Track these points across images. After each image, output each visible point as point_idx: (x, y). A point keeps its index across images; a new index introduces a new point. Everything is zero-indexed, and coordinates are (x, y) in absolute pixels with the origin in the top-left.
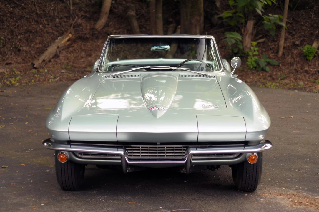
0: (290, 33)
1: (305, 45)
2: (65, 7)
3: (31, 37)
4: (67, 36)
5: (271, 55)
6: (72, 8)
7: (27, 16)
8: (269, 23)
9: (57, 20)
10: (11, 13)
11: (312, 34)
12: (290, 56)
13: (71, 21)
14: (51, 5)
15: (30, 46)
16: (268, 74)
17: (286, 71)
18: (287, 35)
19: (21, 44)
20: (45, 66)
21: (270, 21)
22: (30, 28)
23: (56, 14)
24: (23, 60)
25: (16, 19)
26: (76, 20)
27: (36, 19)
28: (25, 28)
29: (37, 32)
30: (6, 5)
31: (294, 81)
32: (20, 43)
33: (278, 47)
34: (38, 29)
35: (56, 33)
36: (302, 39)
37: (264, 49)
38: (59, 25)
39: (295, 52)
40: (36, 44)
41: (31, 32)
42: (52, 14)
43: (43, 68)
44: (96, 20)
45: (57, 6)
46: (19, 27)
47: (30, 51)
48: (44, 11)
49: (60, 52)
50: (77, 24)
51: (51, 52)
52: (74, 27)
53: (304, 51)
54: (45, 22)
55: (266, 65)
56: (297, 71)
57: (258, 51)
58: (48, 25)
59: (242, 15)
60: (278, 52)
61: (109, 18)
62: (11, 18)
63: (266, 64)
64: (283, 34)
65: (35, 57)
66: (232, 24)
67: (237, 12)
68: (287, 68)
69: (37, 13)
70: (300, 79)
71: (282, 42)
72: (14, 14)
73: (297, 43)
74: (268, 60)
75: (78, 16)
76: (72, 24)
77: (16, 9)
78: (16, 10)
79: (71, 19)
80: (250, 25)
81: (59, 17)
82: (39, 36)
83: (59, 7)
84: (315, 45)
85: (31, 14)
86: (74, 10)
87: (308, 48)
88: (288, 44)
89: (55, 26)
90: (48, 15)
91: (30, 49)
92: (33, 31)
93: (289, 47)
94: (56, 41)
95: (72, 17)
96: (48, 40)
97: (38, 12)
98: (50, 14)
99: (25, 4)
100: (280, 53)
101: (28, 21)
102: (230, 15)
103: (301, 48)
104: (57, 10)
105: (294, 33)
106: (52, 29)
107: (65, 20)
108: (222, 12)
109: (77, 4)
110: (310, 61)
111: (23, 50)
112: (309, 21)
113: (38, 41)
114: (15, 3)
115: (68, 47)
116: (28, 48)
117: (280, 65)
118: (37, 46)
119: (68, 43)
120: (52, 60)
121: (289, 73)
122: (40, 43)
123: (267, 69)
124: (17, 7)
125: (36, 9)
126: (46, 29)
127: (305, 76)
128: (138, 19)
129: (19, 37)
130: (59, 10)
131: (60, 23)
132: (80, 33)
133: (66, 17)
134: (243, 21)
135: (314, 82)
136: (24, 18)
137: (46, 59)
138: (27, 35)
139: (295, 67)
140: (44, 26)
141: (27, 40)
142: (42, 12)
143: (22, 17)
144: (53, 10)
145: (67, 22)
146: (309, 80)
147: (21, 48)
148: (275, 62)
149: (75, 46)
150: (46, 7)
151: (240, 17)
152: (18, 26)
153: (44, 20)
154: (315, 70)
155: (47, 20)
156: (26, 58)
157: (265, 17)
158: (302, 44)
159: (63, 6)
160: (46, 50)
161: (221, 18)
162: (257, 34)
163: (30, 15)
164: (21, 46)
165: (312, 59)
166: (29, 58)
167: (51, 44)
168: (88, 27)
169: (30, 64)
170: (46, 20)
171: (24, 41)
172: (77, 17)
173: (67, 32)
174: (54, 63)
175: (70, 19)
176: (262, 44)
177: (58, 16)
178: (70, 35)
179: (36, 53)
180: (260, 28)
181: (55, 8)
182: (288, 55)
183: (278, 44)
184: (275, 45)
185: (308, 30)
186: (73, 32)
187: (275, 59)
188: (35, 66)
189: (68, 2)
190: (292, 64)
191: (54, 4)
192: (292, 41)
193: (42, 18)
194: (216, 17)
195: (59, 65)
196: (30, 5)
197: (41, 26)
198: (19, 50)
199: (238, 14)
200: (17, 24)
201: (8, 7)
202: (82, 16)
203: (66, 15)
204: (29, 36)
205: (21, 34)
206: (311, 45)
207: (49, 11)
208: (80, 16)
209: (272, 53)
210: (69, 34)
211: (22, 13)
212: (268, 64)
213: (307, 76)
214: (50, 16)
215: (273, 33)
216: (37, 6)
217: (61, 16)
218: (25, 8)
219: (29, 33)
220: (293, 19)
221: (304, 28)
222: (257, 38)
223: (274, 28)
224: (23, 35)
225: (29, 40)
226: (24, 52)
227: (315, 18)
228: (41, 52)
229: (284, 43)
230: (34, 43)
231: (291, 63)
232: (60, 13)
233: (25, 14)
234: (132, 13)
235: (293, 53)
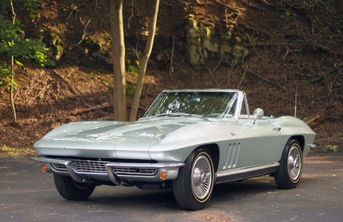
2: (324, 90)
6: (330, 91)
7: (284, 99)
9: (313, 102)
10: (270, 95)
13: (326, 103)
14: (310, 88)
22: (284, 109)
23: (313, 96)
25: (274, 101)
28: (280, 109)
29: (289, 113)
30: (268, 88)
34: (291, 110)
38: (313, 107)
42: (309, 97)
45: (317, 89)
48: (302, 93)
54: (300, 104)
62: (269, 100)
69: (294, 96)
72: (273, 96)
75: (335, 98)
77: (277, 91)
78: (276, 93)
81: (316, 99)
83: (318, 90)
85: (289, 97)
86: (332, 93)
89: (309, 108)
90: (305, 97)
92: (286, 112)
95: (329, 99)
97: (296, 94)
98: (307, 96)
99: (286, 87)
101: (284, 103)
104: (316, 92)
106: (306, 111)
107: (321, 102)
109: (337, 87)
114: (278, 86)
119: (314, 124)
124: (278, 90)
130: (318, 93)
131: (315, 105)
132: (332, 114)
133: (323, 100)
136: (282, 100)
143: (279, 99)
144: (311, 92)
145: (322, 104)
150: (305, 90)
152: (273, 107)
153: (300, 102)
159: (323, 89)
170: (302, 102)
172: (333, 100)
175: (325, 101)
181: (314, 91)
189: (328, 86)
191: (314, 87)
196: (290, 89)
200: (273, 106)
201: (269, 90)
202: (340, 98)
203: (323, 97)
207: (307, 94)
208: (338, 98)
211: (281, 95)
214: (307, 98)
216: (297, 89)
217: (319, 98)
218: (285, 91)
219: (282, 114)
232: (317, 96)
233: (283, 96)
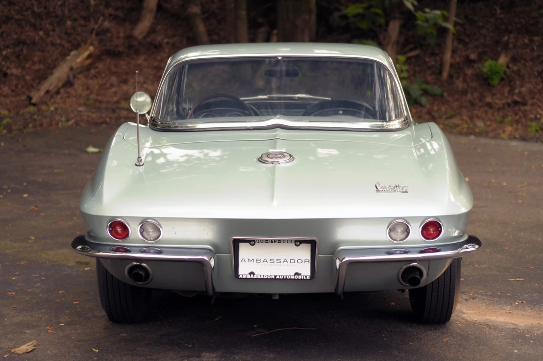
0: (460, 41)
1: (486, 60)
2: (82, 1)
3: (25, 51)
4: (87, 49)
5: (430, 78)
6: (92, 2)
7: (17, 17)
8: (426, 25)
9: (69, 23)
11: (497, 42)
12: (461, 79)
13: (92, 25)
15: (24, 68)
16: (425, 110)
17: (455, 105)
18: (456, 44)
19: (8, 63)
20: (50, 100)
21: (427, 20)
22: (23, 37)
23: (66, 12)
24: (13, 91)
26: (100, 22)
27: (33, 21)
28: (15, 36)
29: (34, 43)
31: (468, 120)
32: (6, 62)
33: (442, 65)
34: (37, 38)
35: (67, 45)
36: (480, 50)
37: (417, 69)
38: (72, 32)
39: (470, 72)
40: (34, 64)
41: (24, 43)
42: (59, 13)
43: (46, 104)
44: (135, 22)
46: (4, 35)
47: (23, 76)
48: (45, 8)
49: (74, 77)
50: (103, 30)
51: (59, 78)
52: (97, 34)
53: (485, 70)
54: (48, 26)
55: (421, 95)
56: (472, 104)
57: (408, 71)
58: (54, 30)
59: (379, 11)
60: (440, 73)
61: (156, 18)
63: (421, 92)
64: (449, 42)
65: (32, 86)
66: (364, 25)
67: (371, 7)
68: (457, 100)
69: (33, 12)
70: (478, 117)
71: (448, 56)
73: (473, 56)
74: (425, 86)
75: (103, 15)
76: (93, 30)
79: (92, 22)
80: (394, 27)
81: (72, 18)
82: (39, 50)
83: (71, 1)
84: (503, 60)
85: (25, 13)
86: (96, 5)
87: (490, 66)
88: (458, 60)
89: (66, 33)
90: (53, 15)
91: (24, 73)
92: (28, 42)
93: (458, 63)
94: (68, 58)
95: (94, 17)
96: (54, 57)
97: (36, 9)
98: (56, 13)
100: (445, 75)
101: (18, 25)
102: (360, 11)
103: (480, 65)
104: (69, 5)
105: (467, 40)
106: (60, 38)
107: (82, 22)
108: (347, 6)
110: (494, 86)
111: (12, 75)
112: (493, 20)
113: (36, 59)
115: (88, 68)
116: (20, 70)
117: (445, 95)
118: (36, 67)
119: (88, 61)
120: (62, 91)
121: (460, 107)
122: (40, 62)
123: (424, 100)
125: (33, 5)
126: (51, 39)
127: (486, 112)
128: (206, 20)
129: (4, 53)
130: (72, 6)
131: (74, 28)
132: (108, 44)
133: (84, 18)
134: (382, 21)
135: (502, 122)
136: (13, 20)
137: (51, 88)
138: (17, 49)
139: (469, 97)
140: (47, 34)
141: (18, 57)
142: (42, 9)
143: (8, 19)
144: (61, 5)
145: (85, 26)
146: (493, 118)
147: (9, 72)
148: (436, 90)
149: (101, 66)
150: (49, 2)
151: (376, 14)
153: (47, 22)
154: (504, 102)
155: (51, 24)
156: (17, 87)
157: (419, 14)
158: (481, 58)
160: (52, 74)
161: (345, 17)
162: (406, 42)
163: (22, 15)
164: (8, 68)
165: (499, 84)
166: (23, 87)
167: (58, 63)
168: (122, 35)
169: (24, 98)
171: (14, 58)
172: (101, 18)
173: (86, 43)
174: (65, 95)
175: (90, 21)
176: (413, 60)
177: (70, 17)
178: (91, 48)
179: (34, 79)
180: (410, 33)
181: (64, 3)
182: (458, 78)
183: (441, 60)
184: (436, 61)
185: (492, 34)
186: (96, 43)
187: (435, 84)
188: (33, 101)
190: (464, 92)
192: (464, 54)
193: (42, 19)
194: (336, 14)
195: (74, 99)
197: (41, 33)
198: (5, 75)
199: (373, 10)
202: (111, 15)
203: (83, 14)
204: (22, 50)
205: (7, 47)
206: (496, 60)
207: (54, 8)
208: (108, 15)
209: (431, 74)
210: (89, 46)
211: (9, 11)
212: (425, 92)
213: (490, 112)
214: (56, 17)
215: (432, 41)
217: (75, 16)
218: (13, 3)
219: (21, 45)
220: (466, 17)
221: (484, 31)
222: (407, 49)
223: (435, 32)
224: (10, 48)
225: (21, 58)
226: (13, 78)
227: (502, 16)
228: (42, 77)
229: (452, 57)
230: (31, 63)
231: (462, 91)
232: (73, 12)
233: (13, 13)
234: (195, 9)
235: (465, 75)
